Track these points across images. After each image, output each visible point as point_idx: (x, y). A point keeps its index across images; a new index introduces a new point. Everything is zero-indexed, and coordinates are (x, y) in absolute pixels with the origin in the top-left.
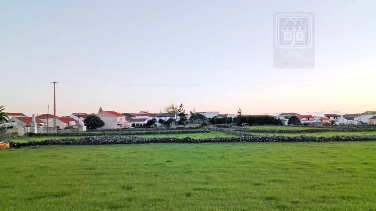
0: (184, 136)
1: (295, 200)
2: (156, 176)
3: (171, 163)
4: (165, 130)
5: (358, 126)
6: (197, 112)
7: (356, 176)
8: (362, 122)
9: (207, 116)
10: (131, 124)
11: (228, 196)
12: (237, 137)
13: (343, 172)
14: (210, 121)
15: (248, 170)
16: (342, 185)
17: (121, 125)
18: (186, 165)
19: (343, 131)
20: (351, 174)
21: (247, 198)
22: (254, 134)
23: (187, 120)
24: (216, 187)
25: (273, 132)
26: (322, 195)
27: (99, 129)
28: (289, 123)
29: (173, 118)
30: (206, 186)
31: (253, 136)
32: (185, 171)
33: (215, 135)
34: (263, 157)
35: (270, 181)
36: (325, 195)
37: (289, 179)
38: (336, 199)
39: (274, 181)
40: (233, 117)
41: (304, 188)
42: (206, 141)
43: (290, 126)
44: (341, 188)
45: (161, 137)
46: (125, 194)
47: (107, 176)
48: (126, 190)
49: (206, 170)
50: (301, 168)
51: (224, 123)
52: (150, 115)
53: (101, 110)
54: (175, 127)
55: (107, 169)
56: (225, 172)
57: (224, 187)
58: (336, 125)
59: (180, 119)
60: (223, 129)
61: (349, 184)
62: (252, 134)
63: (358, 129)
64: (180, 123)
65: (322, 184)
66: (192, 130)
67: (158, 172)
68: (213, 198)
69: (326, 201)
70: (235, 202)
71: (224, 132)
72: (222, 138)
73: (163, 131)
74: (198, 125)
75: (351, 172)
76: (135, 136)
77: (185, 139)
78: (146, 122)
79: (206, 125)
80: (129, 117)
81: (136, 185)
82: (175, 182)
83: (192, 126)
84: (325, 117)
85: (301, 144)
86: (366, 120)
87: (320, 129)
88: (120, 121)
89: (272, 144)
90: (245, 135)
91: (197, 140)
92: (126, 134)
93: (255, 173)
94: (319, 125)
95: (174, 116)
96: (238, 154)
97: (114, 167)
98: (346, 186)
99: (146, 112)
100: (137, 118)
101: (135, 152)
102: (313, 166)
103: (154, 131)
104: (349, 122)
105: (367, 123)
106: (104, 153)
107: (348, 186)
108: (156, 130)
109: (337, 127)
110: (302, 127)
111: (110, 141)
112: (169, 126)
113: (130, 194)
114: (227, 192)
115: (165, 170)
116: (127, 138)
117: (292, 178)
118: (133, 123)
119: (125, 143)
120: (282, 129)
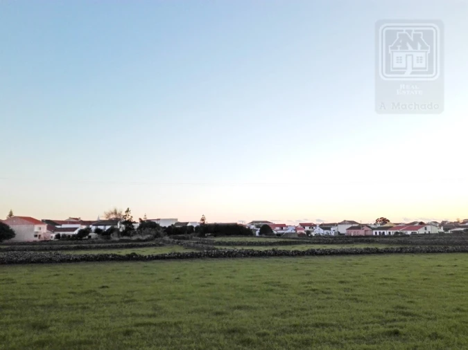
0: (129, 251)
1: (262, 331)
2: (84, 308)
3: (107, 289)
4: (102, 243)
5: (334, 237)
6: (148, 218)
7: (332, 298)
8: (339, 233)
9: (162, 225)
10: (54, 235)
11: (180, 331)
12: (198, 252)
13: (317, 294)
14: (165, 231)
15: (208, 295)
16: (316, 310)
17: (40, 236)
18: (128, 292)
19: (319, 243)
20: (326, 296)
21: (204, 333)
22: (218, 247)
23: (134, 229)
24: (167, 320)
25: (241, 244)
26: (294, 323)
27: (6, 241)
28: (260, 233)
29: (115, 227)
30: (153, 320)
31: (217, 249)
32: (126, 299)
33: (171, 249)
34: (227, 277)
35: (235, 308)
36: (297, 323)
37: (257, 305)
38: (309, 328)
39: (239, 308)
40: (195, 226)
41: (274, 315)
42: (157, 258)
43: (261, 237)
44: (315, 314)
45: (96, 253)
46: (36, 337)
47: (11, 311)
48: (38, 330)
49: (154, 297)
50: (272, 290)
51: (183, 233)
52: (83, 223)
53: (11, 215)
54: (117, 239)
55: (11, 300)
56: (179, 299)
57: (176, 320)
58: (312, 236)
59: (124, 229)
60: (181, 241)
61: (323, 307)
62: (216, 247)
63: (335, 241)
64: (124, 233)
65: (295, 309)
66: (140, 244)
67: (87, 303)
68: (160, 336)
69: (298, 331)
70: (190, 338)
71: (182, 245)
72: (179, 253)
73: (99, 245)
74: (149, 236)
75: (326, 293)
76: (59, 252)
77: (128, 255)
78: (76, 232)
79: (160, 236)
80: (52, 225)
81: (53, 322)
82: (109, 316)
83: (141, 237)
84: (300, 227)
85: (273, 259)
86: (343, 230)
87: (294, 240)
88: (39, 231)
89: (240, 259)
90: (208, 249)
91: (145, 257)
92: (46, 250)
93: (217, 299)
94: (293, 236)
95: (117, 225)
96: (198, 274)
97: (23, 297)
98: (320, 310)
99: (77, 219)
100: (64, 226)
101: (57, 275)
102: (285, 286)
103: (87, 245)
104: (325, 232)
105: (344, 234)
106: (10, 276)
107: (322, 311)
108: (89, 243)
109: (313, 238)
110: (275, 238)
111: (21, 259)
112: (109, 238)
113: (44, 335)
114: (180, 326)
115: (97, 300)
116: (46, 254)
117: (260, 302)
118: (57, 233)
119: (42, 263)
120: (252, 241)
